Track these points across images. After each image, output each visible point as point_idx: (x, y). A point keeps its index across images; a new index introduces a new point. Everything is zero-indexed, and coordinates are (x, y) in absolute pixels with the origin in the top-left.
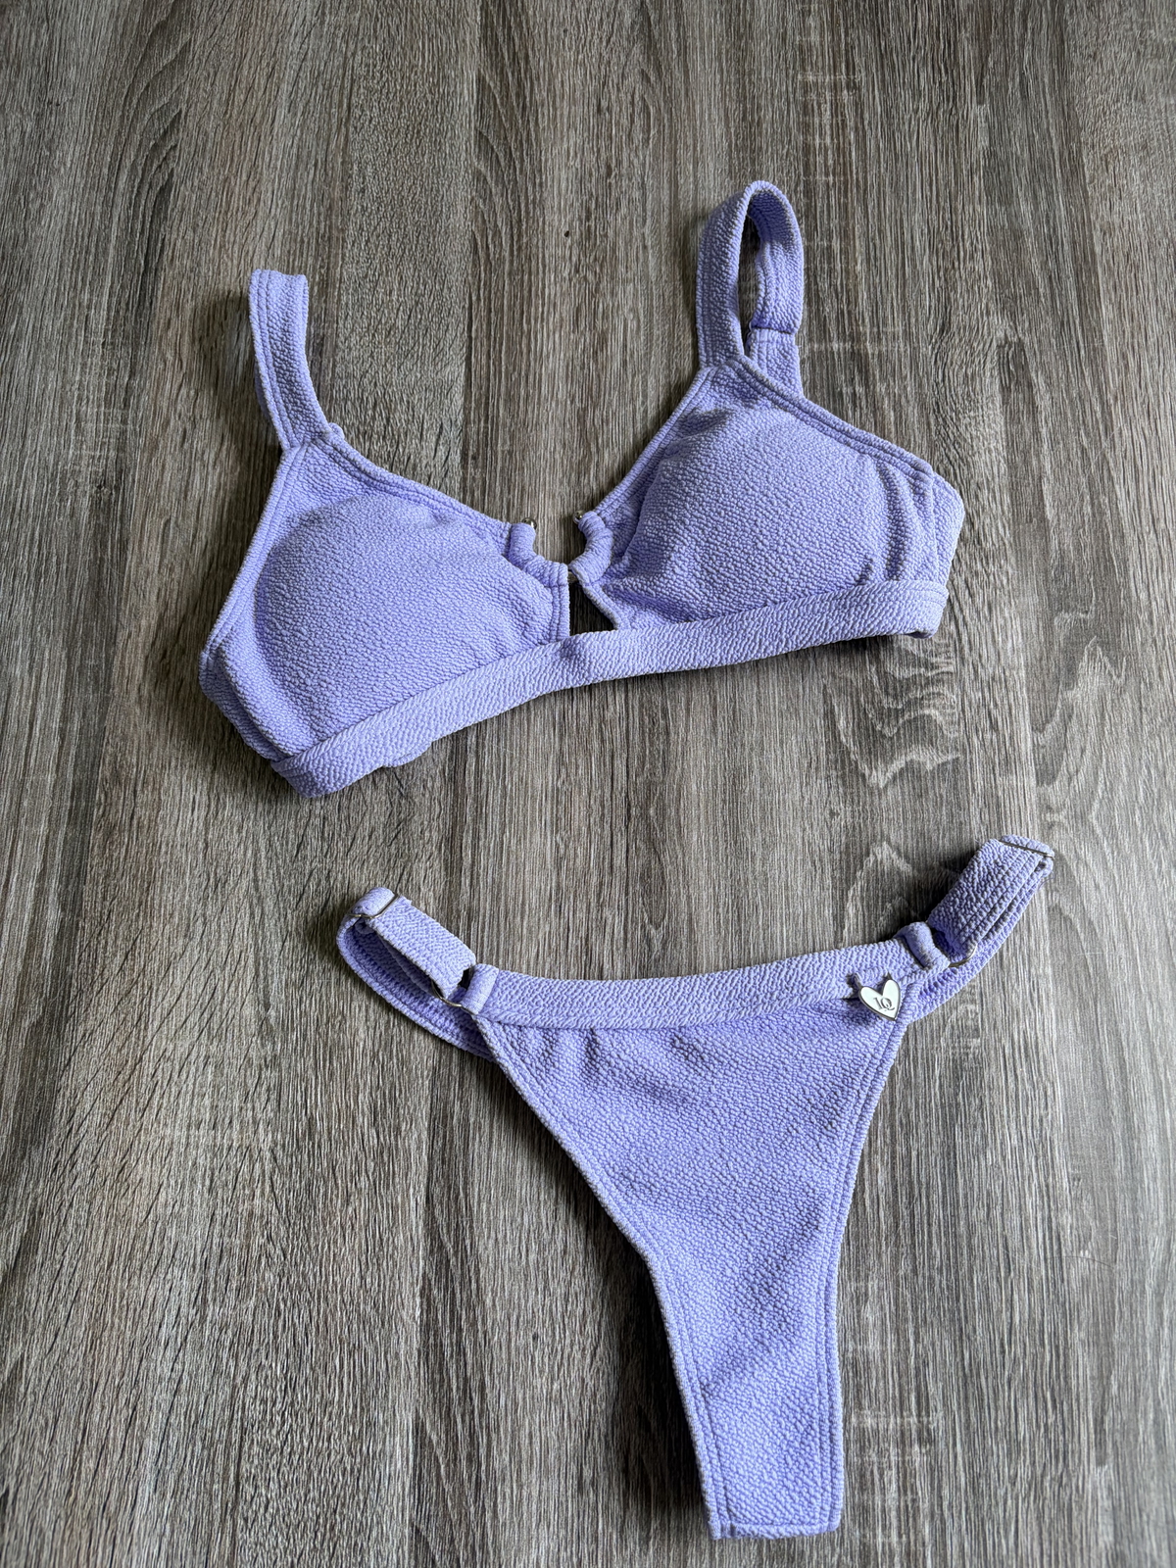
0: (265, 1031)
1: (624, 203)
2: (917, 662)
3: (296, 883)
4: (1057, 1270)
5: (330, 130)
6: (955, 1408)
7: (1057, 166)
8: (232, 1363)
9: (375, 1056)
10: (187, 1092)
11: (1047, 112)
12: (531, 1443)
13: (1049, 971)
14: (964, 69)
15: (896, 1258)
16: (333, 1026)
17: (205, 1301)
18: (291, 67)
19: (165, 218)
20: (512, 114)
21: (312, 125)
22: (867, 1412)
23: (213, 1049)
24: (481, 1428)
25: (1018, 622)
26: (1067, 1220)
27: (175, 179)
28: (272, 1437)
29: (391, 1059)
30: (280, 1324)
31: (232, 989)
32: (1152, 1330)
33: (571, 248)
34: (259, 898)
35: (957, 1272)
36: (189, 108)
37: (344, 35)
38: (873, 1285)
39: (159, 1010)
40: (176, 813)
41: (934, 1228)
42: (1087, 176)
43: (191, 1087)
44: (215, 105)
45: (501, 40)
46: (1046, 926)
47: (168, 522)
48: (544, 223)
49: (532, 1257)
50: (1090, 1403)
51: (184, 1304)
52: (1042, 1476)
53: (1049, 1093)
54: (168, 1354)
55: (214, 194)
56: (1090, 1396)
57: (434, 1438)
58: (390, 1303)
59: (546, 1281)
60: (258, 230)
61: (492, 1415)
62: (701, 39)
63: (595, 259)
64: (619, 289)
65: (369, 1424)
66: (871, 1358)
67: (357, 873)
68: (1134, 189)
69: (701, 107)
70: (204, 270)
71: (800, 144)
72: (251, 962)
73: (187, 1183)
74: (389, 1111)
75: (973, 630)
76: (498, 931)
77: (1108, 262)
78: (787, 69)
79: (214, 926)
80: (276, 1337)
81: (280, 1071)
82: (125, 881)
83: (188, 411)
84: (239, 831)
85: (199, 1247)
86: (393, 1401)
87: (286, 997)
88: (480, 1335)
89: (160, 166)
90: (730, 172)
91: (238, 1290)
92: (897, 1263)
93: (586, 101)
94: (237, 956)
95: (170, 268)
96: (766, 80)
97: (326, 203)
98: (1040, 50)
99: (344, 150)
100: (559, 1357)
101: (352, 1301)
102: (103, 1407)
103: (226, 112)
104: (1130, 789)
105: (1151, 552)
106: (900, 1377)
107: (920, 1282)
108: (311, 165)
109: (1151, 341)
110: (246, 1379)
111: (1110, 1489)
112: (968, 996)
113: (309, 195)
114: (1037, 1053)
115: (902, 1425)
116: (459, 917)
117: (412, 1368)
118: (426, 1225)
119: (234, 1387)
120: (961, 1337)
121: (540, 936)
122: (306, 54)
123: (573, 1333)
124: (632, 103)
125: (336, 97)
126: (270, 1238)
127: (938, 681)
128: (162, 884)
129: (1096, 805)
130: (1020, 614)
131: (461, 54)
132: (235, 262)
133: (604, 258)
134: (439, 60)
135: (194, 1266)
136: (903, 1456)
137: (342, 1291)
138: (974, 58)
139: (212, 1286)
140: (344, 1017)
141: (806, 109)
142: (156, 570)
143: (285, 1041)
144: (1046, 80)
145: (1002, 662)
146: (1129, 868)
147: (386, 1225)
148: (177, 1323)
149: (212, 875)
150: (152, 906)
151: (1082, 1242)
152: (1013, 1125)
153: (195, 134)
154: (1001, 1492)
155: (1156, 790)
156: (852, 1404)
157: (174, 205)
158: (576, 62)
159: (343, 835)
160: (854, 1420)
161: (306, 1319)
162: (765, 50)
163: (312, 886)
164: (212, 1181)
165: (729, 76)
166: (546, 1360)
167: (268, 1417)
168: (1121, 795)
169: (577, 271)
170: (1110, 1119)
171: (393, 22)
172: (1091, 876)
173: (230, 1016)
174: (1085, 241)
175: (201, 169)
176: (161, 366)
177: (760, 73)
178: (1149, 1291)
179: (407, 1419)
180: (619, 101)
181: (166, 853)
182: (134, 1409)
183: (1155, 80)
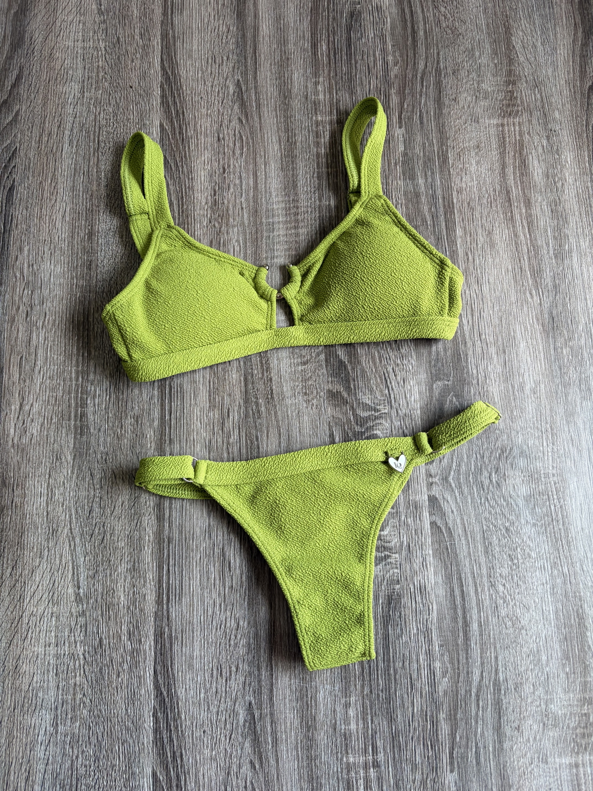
0: (78, 599)
1: (232, 186)
2: (370, 408)
3: (89, 529)
4: (433, 687)
5: (90, 154)
6: (389, 751)
7: (436, 159)
8: (71, 750)
9: (129, 608)
10: (43, 630)
11: (432, 130)
12: (204, 778)
13: (431, 552)
14: (393, 110)
15: (363, 687)
16: (109, 595)
17: (57, 724)
18: (69, 122)
19: (12, 204)
20: (177, 143)
21: (81, 152)
22: (350, 755)
23: (55, 609)
24: (182, 773)
25: (417, 387)
26: (438, 665)
27: (16, 183)
28: (90, 781)
29: (136, 609)
30: (91, 732)
31: (63, 580)
32: (474, 712)
33: (207, 210)
34: (73, 537)
35: (389, 691)
36: (20, 145)
37: (94, 103)
38: (353, 699)
39: (29, 593)
40: (33, 499)
41: (380, 672)
42: (450, 164)
43: (45, 627)
44: (33, 143)
45: (170, 104)
46: (429, 531)
47: (22, 358)
48: (194, 198)
49: (202, 695)
50: (447, 745)
51: (48, 726)
52: (426, 779)
53: (430, 608)
54: (42, 748)
55: (35, 190)
56: (447, 743)
57: (161, 778)
58: (139, 721)
59: (208, 706)
60: (58, 208)
61: (186, 767)
62: (267, 99)
63: (219, 216)
64: (231, 231)
65: (132, 773)
66: (352, 731)
67: (117, 523)
68: (473, 169)
69: (268, 135)
70: (32, 230)
71: (315, 153)
72: (70, 568)
73: (46, 672)
74: (136, 633)
75: (396, 392)
76: (182, 547)
77: (460, 207)
78: (308, 114)
79: (53, 552)
80: (89, 738)
81: (86, 618)
82: (11, 532)
83: (28, 301)
84: (62, 506)
85: (53, 701)
86: (143, 764)
87: (87, 583)
88: (180, 732)
89: (8, 177)
90: (282, 168)
91: (71, 718)
92: (363, 689)
93: (212, 135)
94: (64, 565)
95: (16, 229)
96: (298, 121)
97: (90, 193)
98: (429, 98)
99: (97, 165)
100: (215, 740)
101: (122, 721)
102: (15, 773)
103: (39, 147)
104: (468, 465)
105: (479, 350)
106: (365, 740)
107: (373, 697)
108: (81, 174)
109: (480, 246)
110: (77, 757)
111: (456, 782)
112: (394, 566)
113: (81, 189)
114: (425, 590)
115: (366, 760)
116: (164, 542)
117: (150, 749)
118: (154, 684)
119: (72, 760)
120: (391, 720)
121: (202, 549)
122: (76, 114)
123: (221, 729)
124: (235, 135)
125: (92, 137)
126: (84, 695)
127: (380, 417)
128: (28, 533)
129: (452, 473)
130: (418, 383)
131: (152, 112)
132: (47, 225)
133: (223, 214)
134: (141, 115)
135: (51, 709)
136: (366, 774)
137: (117, 717)
138: (398, 103)
139: (60, 717)
140: (114, 591)
141: (317, 135)
142: (18, 381)
143: (88, 603)
144: (432, 114)
145: (409, 407)
146: (467, 502)
147: (136, 685)
148: (45, 734)
149: (51, 528)
150: (24, 544)
151: (444, 675)
152: (414, 623)
153: (24, 159)
154: (409, 787)
155: (479, 465)
156: (344, 752)
157: (16, 197)
158: (207, 115)
159: (110, 506)
160: (345, 759)
161: (102, 730)
162: (297, 104)
163: (97, 531)
164: (57, 670)
165: (280, 119)
166: (209, 742)
167: (88, 773)
168: (463, 468)
169: (210, 222)
170: (457, 618)
171: (118, 95)
172: (449, 505)
173: (62, 593)
174: (449, 197)
175: (28, 177)
176: (14, 280)
177: (295, 117)
178: (473, 694)
179: (149, 771)
180: (228, 134)
181: (29, 518)
182: (29, 773)
183: (484, 111)
